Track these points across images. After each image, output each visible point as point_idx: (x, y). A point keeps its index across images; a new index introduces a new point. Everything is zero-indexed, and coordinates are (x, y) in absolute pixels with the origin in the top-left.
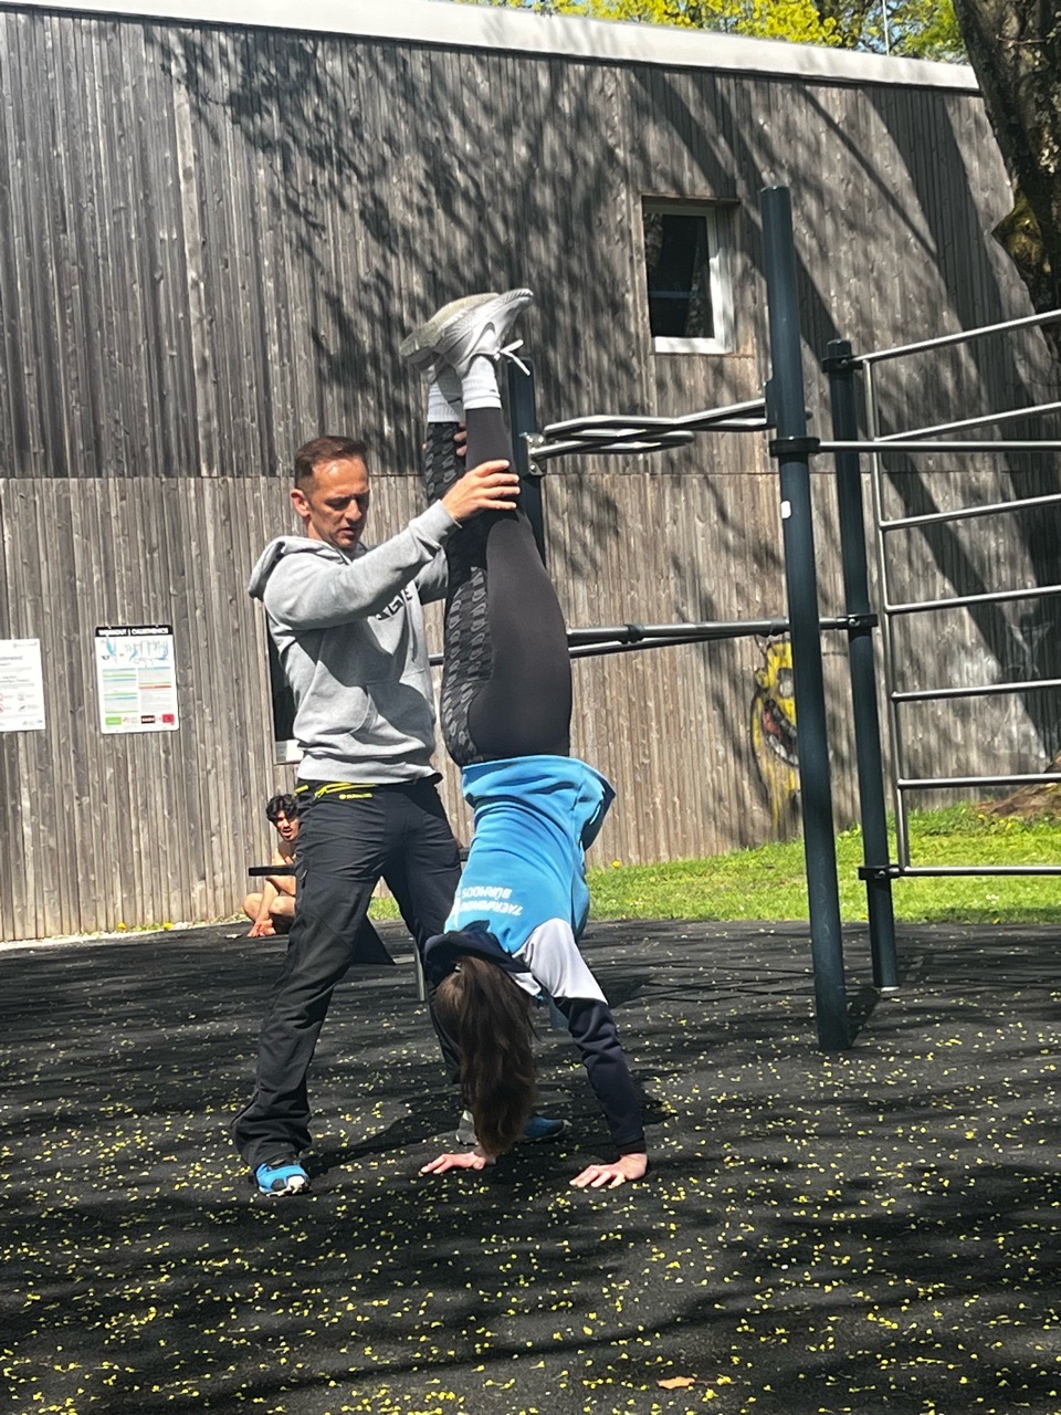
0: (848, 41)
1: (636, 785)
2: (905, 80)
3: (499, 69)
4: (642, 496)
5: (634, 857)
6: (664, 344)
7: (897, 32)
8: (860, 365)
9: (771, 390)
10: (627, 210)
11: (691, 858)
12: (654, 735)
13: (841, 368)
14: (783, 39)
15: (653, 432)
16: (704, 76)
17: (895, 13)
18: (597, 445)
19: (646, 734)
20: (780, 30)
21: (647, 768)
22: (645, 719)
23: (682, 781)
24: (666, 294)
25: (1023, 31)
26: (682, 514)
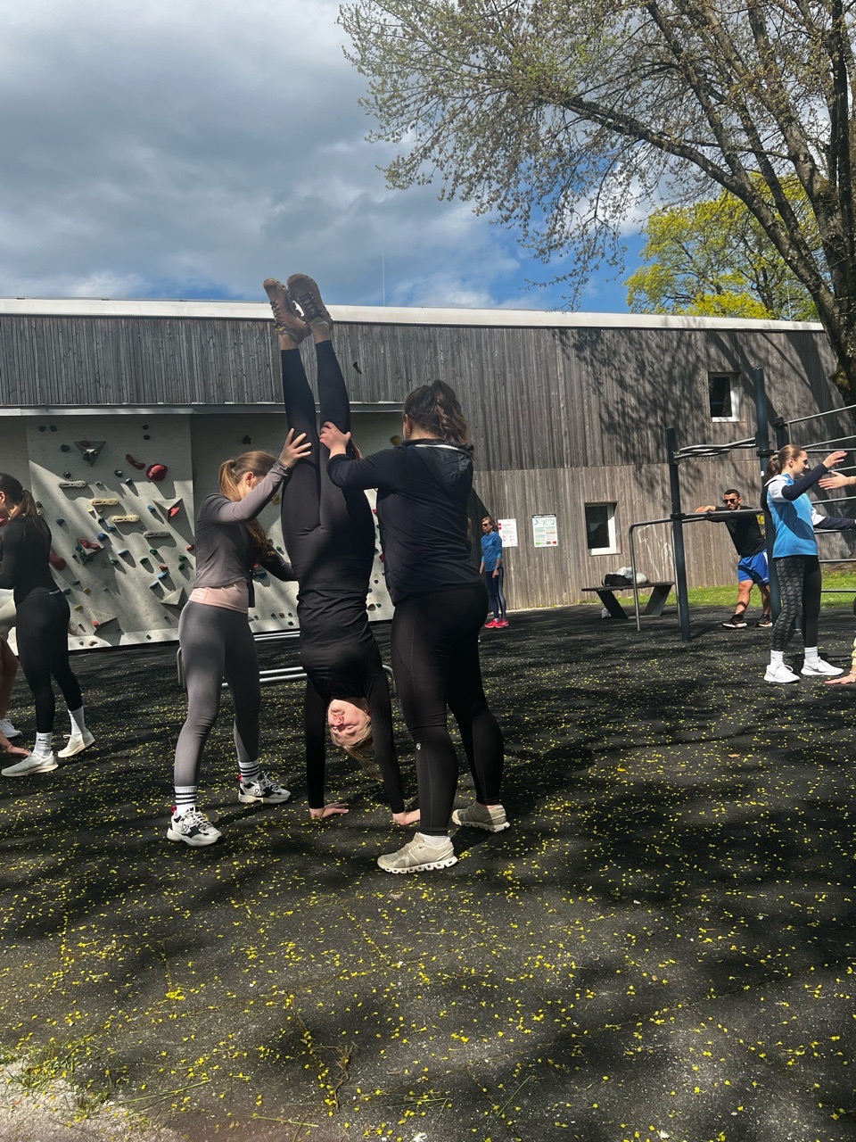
0: (776, 317)
1: (706, 562)
2: (801, 329)
3: (661, 334)
4: (708, 468)
5: (705, 585)
6: (715, 419)
7: (793, 312)
8: (786, 425)
9: (757, 435)
10: (703, 375)
11: (725, 586)
12: (712, 546)
13: (780, 427)
14: (754, 318)
15: (716, 450)
16: (731, 332)
17: (792, 307)
18: (696, 455)
19: (709, 545)
20: (754, 315)
21: (710, 556)
22: (709, 541)
23: (721, 560)
24: (715, 403)
25: (841, 311)
26: (721, 474)
